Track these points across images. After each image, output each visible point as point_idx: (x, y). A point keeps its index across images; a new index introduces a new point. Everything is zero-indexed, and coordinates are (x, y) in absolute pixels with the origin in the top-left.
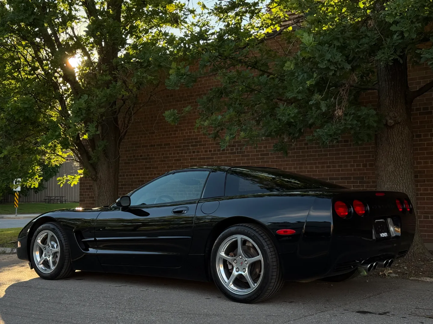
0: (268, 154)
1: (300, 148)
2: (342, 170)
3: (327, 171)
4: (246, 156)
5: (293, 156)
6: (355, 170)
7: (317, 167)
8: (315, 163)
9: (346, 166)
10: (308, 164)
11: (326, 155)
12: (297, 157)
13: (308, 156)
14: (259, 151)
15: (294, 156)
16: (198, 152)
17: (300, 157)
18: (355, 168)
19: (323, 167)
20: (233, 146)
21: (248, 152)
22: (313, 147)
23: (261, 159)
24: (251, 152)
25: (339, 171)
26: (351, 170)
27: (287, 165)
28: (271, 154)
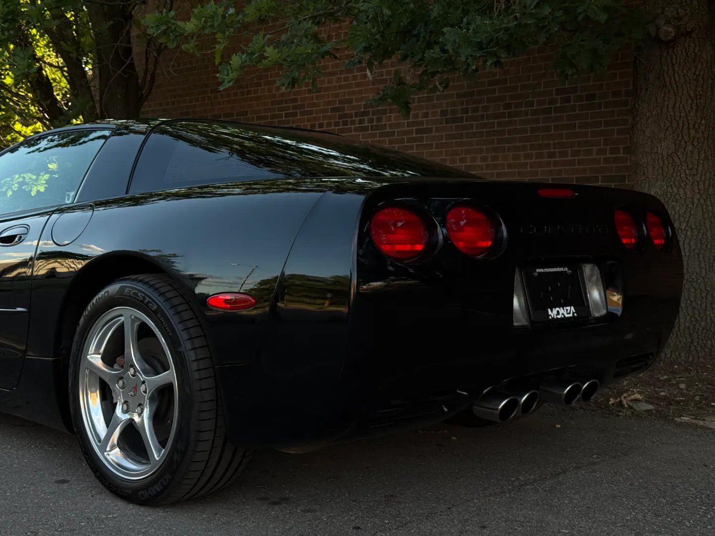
1: (495, 116)
2: (580, 162)
3: (548, 164)
5: (480, 133)
6: (606, 161)
7: (527, 156)
8: (525, 148)
9: (589, 152)
10: (509, 150)
11: (547, 129)
12: (488, 134)
13: (510, 132)
14: (413, 124)
17: (494, 136)
18: (608, 156)
19: (539, 156)
22: (520, 112)
24: (398, 125)
25: (572, 163)
26: (598, 161)
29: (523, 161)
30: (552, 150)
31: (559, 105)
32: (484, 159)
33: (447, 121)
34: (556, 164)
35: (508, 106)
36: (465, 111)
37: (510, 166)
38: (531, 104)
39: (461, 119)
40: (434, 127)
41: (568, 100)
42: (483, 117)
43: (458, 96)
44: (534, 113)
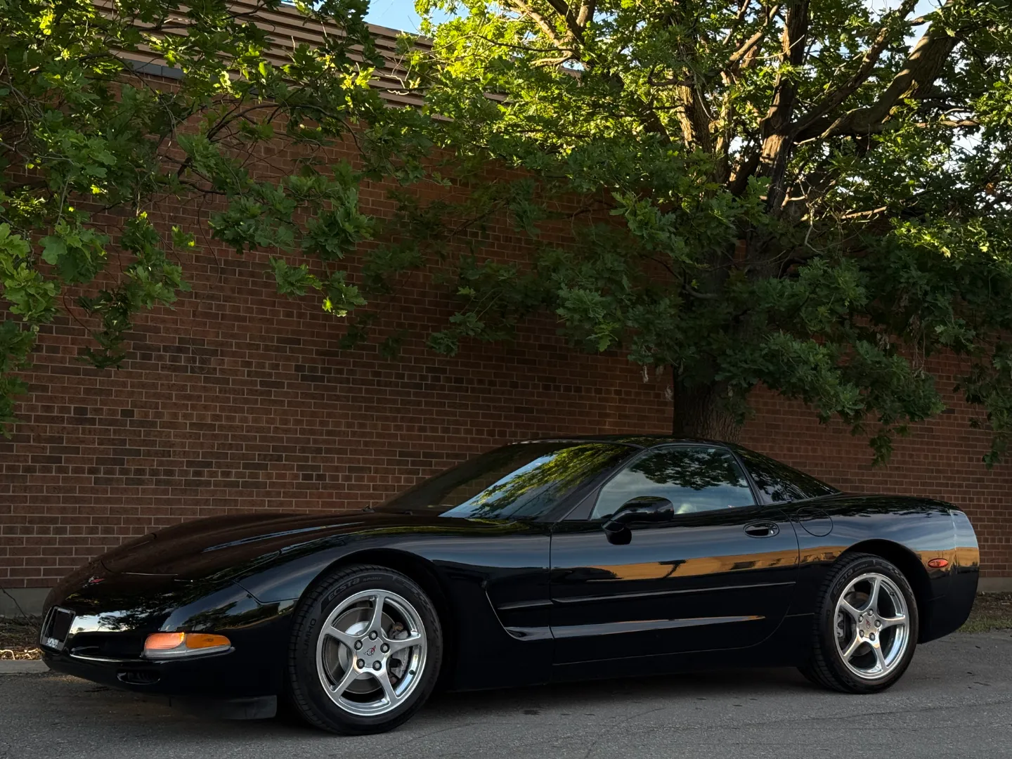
0: (280, 385)
1: (364, 382)
2: (450, 439)
3: (419, 438)
4: (217, 381)
5: (345, 397)
6: (473, 440)
7: (398, 428)
8: (395, 419)
9: (457, 431)
10: (378, 418)
11: (419, 403)
12: (354, 400)
13: (379, 401)
14: (257, 374)
15: (347, 398)
16: (54, 350)
17: (361, 402)
18: (474, 436)
19: (410, 429)
20: (180, 350)
21: (222, 371)
22: (391, 382)
23: (262, 393)
24: (235, 373)
25: (442, 439)
26: (465, 440)
27: (329, 415)
28: (290, 386)
29: (392, 432)
30: (423, 425)
31: (429, 382)
32: (349, 425)
33: (304, 378)
34: (427, 438)
35: (377, 374)
36: (328, 371)
37: (379, 435)
38: (402, 377)
39: (322, 379)
40: (286, 382)
41: (438, 379)
42: (348, 381)
43: (319, 353)
44: (405, 385)
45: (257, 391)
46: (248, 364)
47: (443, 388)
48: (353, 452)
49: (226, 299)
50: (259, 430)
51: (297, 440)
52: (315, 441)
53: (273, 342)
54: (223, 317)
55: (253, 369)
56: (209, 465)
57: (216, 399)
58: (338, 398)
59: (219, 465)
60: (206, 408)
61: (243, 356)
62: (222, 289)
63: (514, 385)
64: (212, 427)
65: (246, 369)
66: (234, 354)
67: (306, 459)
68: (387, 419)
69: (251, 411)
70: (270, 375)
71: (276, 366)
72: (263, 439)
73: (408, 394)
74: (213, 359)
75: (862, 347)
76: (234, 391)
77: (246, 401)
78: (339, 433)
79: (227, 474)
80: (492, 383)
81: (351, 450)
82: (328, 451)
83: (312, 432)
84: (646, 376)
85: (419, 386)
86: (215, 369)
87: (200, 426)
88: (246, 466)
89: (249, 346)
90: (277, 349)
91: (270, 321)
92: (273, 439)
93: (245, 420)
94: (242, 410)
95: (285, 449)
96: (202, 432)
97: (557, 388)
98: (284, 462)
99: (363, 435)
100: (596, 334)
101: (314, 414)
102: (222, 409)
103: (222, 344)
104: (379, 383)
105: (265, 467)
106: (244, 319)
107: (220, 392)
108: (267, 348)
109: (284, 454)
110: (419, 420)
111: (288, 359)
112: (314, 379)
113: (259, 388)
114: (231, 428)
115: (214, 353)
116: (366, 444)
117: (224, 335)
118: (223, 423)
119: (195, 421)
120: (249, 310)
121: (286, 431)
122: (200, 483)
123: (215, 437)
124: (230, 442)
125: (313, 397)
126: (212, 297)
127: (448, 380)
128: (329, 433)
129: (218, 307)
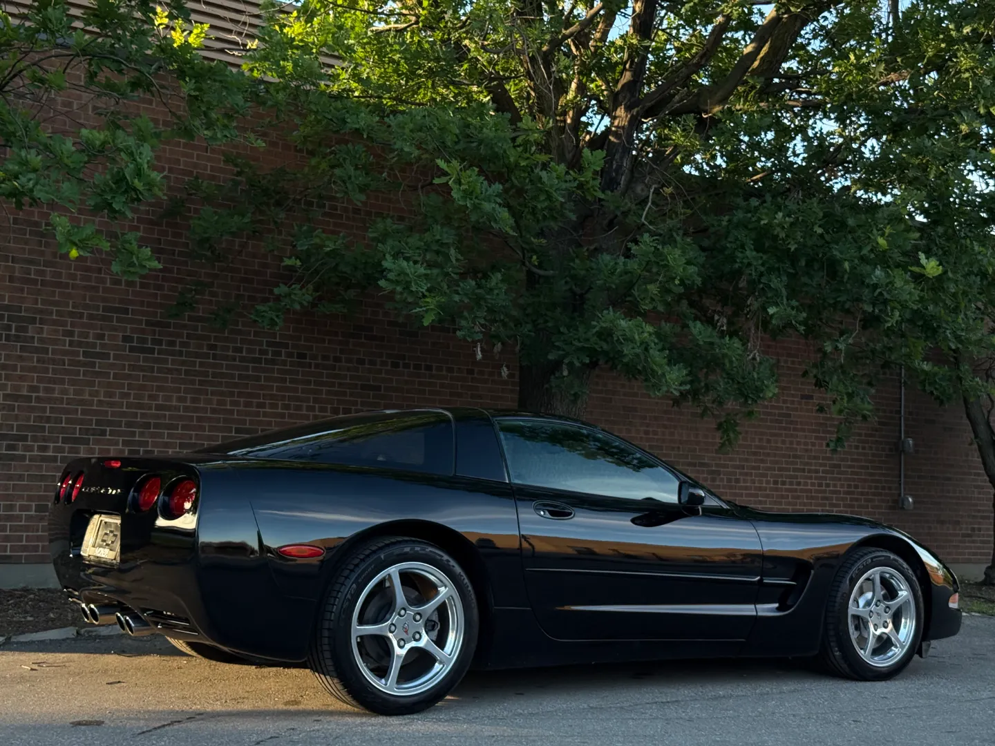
0: (107, 356)
1: (197, 355)
2: (291, 416)
3: (258, 414)
4: (37, 350)
5: (177, 370)
6: (316, 417)
7: (235, 403)
8: (232, 394)
10: (213, 393)
11: (258, 378)
12: (188, 373)
13: (214, 375)
14: (80, 344)
17: (194, 376)
18: (317, 413)
19: (247, 404)
21: (41, 340)
22: (227, 356)
23: (85, 364)
24: (55, 342)
26: (307, 417)
27: (159, 389)
28: (116, 357)
29: (228, 407)
30: (262, 400)
31: (270, 357)
32: (180, 399)
33: (132, 349)
34: (265, 414)
35: (213, 347)
36: (160, 342)
37: (214, 411)
38: (240, 350)
39: (152, 351)
40: (112, 353)
41: (279, 354)
42: (181, 353)
43: (148, 323)
44: (243, 359)
45: (80, 361)
46: (71, 334)
47: (284, 363)
48: (184, 427)
49: (47, 264)
50: (82, 402)
51: (123, 414)
52: (143, 415)
53: (98, 310)
54: (44, 283)
55: (76, 339)
56: (24, 438)
57: (33, 369)
58: (169, 371)
59: (35, 439)
60: (21, 378)
61: (64, 324)
62: (42, 253)
63: (361, 362)
64: (29, 399)
65: (68, 339)
66: (55, 323)
67: (133, 434)
68: (222, 394)
69: (73, 383)
70: (94, 345)
71: (101, 337)
72: (84, 412)
73: (247, 369)
74: (30, 326)
75: (695, 327)
76: (54, 361)
77: (67, 372)
78: (169, 408)
79: (44, 449)
80: (337, 359)
81: (183, 426)
82: (157, 426)
83: (140, 406)
84: (479, 353)
85: (259, 361)
86: (33, 337)
87: (16, 398)
88: (65, 440)
89: (72, 314)
90: (104, 318)
91: (96, 289)
92: (96, 413)
93: (64, 392)
94: (62, 382)
95: (110, 423)
96: (16, 404)
97: (406, 366)
98: (108, 437)
99: (196, 410)
100: (421, 307)
101: (143, 388)
102: (40, 380)
103: (41, 311)
104: (215, 357)
105: (87, 442)
106: (67, 286)
107: (38, 361)
108: (91, 317)
109: (108, 429)
110: (258, 396)
111: (115, 329)
112: (143, 350)
113: (81, 358)
114: (49, 400)
115: (33, 321)
116: (200, 419)
117: (44, 302)
118: (41, 394)
119: (9, 392)
120: (73, 277)
121: (112, 404)
122: (13, 458)
123: (32, 409)
124: (48, 414)
125: (142, 369)
126: (31, 262)
127: (290, 355)
128: (159, 407)
129: (38, 272)
